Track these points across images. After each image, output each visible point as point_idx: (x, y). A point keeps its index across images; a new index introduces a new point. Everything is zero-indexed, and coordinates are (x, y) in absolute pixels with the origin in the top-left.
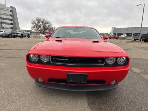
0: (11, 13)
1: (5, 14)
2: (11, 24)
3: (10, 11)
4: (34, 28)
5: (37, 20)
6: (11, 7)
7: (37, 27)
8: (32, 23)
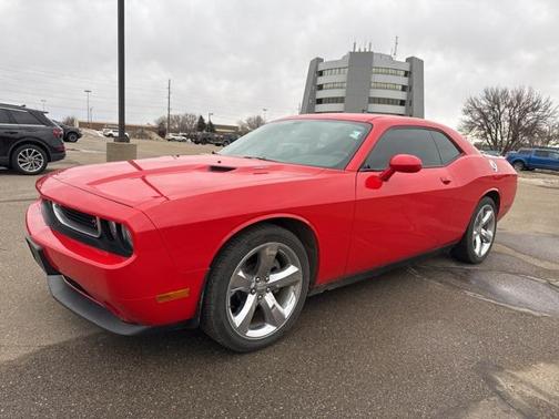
0: (405, 81)
1: (385, 87)
2: (402, 103)
3: (403, 73)
4: (471, 129)
5: (487, 98)
6: (408, 60)
7: (481, 127)
8: (468, 112)
